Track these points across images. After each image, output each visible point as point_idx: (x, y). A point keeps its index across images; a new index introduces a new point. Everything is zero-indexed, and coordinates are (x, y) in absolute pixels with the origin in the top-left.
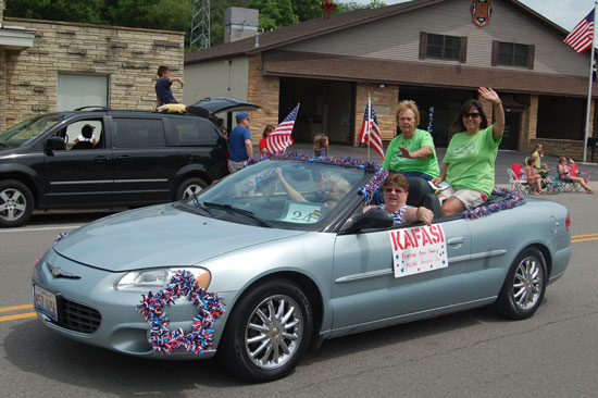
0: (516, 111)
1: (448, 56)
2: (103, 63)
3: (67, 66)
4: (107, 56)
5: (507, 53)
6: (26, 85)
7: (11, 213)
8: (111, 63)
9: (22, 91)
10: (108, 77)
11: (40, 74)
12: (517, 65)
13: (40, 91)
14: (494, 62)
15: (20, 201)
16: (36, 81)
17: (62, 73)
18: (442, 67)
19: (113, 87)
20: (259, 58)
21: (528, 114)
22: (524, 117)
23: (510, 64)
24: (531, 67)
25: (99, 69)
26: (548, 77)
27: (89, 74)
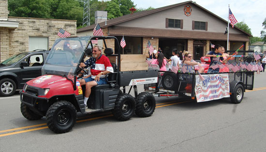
0: (202, 46)
1: (176, 27)
2: (46, 32)
3: (32, 34)
4: (47, 30)
5: (198, 25)
6: (17, 42)
7: (7, 91)
8: (49, 33)
9: (16, 44)
10: (48, 38)
11: (22, 37)
12: (201, 29)
13: (22, 44)
14: (193, 29)
15: (11, 86)
16: (21, 40)
17: (30, 37)
18: (174, 31)
19: (50, 41)
20: (107, 29)
21: (206, 47)
22: (205, 48)
23: (199, 29)
24: (207, 30)
25: (44, 35)
26: (213, 33)
27: (41, 37)
